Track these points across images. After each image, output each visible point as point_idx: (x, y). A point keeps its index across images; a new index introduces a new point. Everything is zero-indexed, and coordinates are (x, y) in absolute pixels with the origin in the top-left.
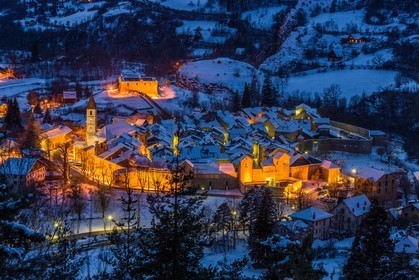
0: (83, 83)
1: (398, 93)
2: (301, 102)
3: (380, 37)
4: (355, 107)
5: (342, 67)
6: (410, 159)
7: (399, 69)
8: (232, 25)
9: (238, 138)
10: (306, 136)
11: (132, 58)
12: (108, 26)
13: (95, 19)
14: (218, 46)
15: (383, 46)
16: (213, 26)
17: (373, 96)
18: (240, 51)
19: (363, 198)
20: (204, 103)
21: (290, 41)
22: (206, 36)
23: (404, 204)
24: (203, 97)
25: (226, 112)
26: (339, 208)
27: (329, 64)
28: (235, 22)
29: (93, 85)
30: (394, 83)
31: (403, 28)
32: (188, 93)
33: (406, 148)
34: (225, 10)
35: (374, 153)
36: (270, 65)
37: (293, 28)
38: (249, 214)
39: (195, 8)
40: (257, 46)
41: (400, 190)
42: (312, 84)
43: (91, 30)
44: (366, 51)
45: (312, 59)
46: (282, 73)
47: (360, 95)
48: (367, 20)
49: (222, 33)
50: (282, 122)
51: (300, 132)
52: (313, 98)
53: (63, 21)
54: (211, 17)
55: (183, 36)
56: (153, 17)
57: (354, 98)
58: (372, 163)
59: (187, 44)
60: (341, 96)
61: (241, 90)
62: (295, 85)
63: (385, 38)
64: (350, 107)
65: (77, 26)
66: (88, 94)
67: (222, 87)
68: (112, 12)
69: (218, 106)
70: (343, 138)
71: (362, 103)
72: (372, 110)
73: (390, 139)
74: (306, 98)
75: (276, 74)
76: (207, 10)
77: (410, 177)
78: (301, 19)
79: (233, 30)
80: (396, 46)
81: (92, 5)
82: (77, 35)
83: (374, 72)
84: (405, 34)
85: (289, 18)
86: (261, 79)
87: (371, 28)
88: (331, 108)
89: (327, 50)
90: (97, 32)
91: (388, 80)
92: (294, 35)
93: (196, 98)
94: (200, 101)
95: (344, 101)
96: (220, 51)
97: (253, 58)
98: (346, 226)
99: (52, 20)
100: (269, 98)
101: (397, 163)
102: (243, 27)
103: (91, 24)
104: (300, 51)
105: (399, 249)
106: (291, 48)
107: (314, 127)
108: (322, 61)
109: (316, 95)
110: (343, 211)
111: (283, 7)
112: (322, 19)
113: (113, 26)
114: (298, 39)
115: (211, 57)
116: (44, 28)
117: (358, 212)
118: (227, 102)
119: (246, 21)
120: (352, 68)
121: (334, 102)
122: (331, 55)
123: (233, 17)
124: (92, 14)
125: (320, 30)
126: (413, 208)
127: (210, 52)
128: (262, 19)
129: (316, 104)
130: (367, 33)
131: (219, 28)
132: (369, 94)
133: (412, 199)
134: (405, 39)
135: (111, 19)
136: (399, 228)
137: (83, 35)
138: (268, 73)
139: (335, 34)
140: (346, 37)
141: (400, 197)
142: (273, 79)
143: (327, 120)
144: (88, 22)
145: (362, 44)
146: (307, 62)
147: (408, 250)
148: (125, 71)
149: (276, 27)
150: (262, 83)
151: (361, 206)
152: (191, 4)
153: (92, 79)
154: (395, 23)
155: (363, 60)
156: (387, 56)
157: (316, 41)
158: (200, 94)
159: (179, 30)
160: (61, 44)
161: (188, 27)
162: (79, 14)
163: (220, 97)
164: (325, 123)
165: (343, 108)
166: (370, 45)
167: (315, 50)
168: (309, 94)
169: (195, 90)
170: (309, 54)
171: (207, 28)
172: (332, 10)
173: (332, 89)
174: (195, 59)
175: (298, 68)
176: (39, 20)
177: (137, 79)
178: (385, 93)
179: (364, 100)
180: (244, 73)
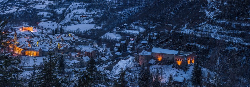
0: (13, 28)
1: (95, 30)
2: (70, 32)
3: (90, 15)
4: (84, 33)
5: (80, 23)
6: (99, 46)
7: (95, 23)
8: (52, 13)
9: (54, 42)
10: (72, 41)
11: (26, 21)
12: (20, 13)
13: (16, 11)
14: (48, 18)
15: (91, 18)
16: (47, 13)
17: (89, 30)
18: (54, 19)
19: (87, 57)
20: (45, 33)
21: (67, 17)
22: (45, 16)
23: (98, 58)
24: (45, 31)
25: (51, 35)
26: (81, 60)
27: (77, 22)
28: (53, 12)
29: (16, 28)
30: (94, 27)
31: (96, 13)
32: (41, 30)
33: (98, 44)
34: (50, 9)
35: (89, 45)
36: (62, 23)
37: (68, 13)
38: (57, 62)
39: (42, 8)
40: (58, 18)
41: (97, 55)
42: (73, 28)
43: (15, 14)
44: (86, 19)
45: (73, 21)
46: (65, 25)
47: (85, 30)
48: (87, 11)
49: (49, 15)
50: (65, 38)
51: (70, 40)
52: (73, 31)
53: (8, 12)
54: (46, 11)
55: (39, 16)
56: (31, 11)
57: (84, 31)
58: (89, 48)
59: (40, 18)
60: (80, 31)
61: (55, 29)
62: (68, 28)
63: (91, 16)
64: (83, 34)
65: (12, 13)
66: (15, 31)
67: (49, 29)
68: (21, 10)
69: (48, 34)
70: (81, 41)
71: (86, 32)
72: (88, 34)
73: (93, 41)
74: (71, 31)
75: (63, 25)
76: (45, 9)
77: (99, 51)
78: (70, 11)
79: (52, 14)
80: (94, 18)
81: (15, 8)
82: (11, 16)
83: (89, 24)
84: (96, 15)
85: (67, 11)
86: (60, 26)
87: (88, 13)
88: (78, 34)
89: (77, 19)
90: (17, 15)
91: (92, 26)
92: (68, 15)
93: (43, 32)
94: (44, 32)
95: (81, 32)
96: (49, 20)
97: (57, 21)
98: (83, 65)
99: (5, 12)
100: (62, 32)
101: (96, 48)
102: (55, 13)
103: (15, 13)
104: (69, 19)
105: (98, 70)
106: (67, 19)
107: (74, 39)
108: (75, 22)
109: (74, 31)
110: (82, 60)
111: (65, 8)
112: (75, 11)
113: (21, 13)
114: (69, 16)
115: (47, 21)
116: (3, 14)
117: (86, 61)
118: (51, 33)
119: (56, 12)
120: (83, 23)
121: (79, 32)
122: (78, 20)
123: (52, 11)
124: (16, 10)
125: (75, 14)
126: (100, 59)
127: (46, 20)
128: (60, 11)
129: (74, 33)
130: (87, 14)
131: (49, 14)
132: (88, 30)
133: (100, 57)
134: (96, 16)
135: (20, 11)
136: (97, 64)
137: (13, 15)
138: (62, 25)
139: (79, 15)
140: (81, 15)
141: (97, 56)
142: (63, 26)
143: (77, 37)
144: (15, 12)
145: (85, 18)
146: (71, 22)
147: (101, 70)
148: (24, 25)
149: (63, 13)
150: (60, 28)
151: (87, 59)
152: (41, 8)
153: (15, 27)
154: (94, 12)
155: (86, 21)
156: (92, 20)
157: (74, 17)
158: (44, 30)
159: (38, 14)
160: (7, 18)
161: (41, 13)
162: (12, 10)
163: (49, 31)
164: (76, 38)
165: (81, 34)
166: (88, 18)
167: (73, 19)
168: (72, 30)
169: (43, 30)
170: (72, 20)
171: (45, 13)
172: (78, 9)
173: (78, 29)
174: (42, 21)
175: (69, 24)
176: (2, 12)
177: (27, 27)
178: (92, 30)
179: (87, 31)
180: (55, 25)
